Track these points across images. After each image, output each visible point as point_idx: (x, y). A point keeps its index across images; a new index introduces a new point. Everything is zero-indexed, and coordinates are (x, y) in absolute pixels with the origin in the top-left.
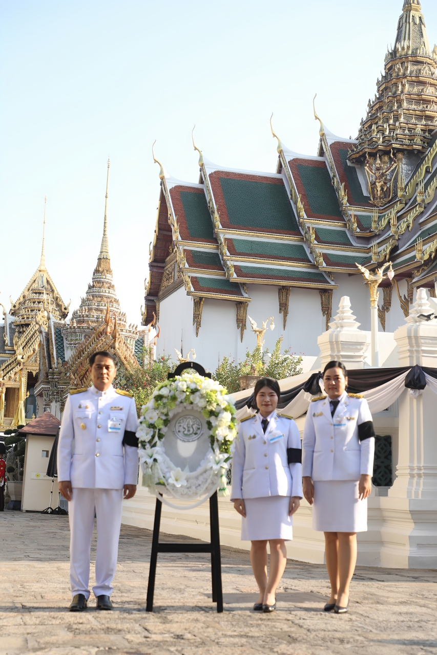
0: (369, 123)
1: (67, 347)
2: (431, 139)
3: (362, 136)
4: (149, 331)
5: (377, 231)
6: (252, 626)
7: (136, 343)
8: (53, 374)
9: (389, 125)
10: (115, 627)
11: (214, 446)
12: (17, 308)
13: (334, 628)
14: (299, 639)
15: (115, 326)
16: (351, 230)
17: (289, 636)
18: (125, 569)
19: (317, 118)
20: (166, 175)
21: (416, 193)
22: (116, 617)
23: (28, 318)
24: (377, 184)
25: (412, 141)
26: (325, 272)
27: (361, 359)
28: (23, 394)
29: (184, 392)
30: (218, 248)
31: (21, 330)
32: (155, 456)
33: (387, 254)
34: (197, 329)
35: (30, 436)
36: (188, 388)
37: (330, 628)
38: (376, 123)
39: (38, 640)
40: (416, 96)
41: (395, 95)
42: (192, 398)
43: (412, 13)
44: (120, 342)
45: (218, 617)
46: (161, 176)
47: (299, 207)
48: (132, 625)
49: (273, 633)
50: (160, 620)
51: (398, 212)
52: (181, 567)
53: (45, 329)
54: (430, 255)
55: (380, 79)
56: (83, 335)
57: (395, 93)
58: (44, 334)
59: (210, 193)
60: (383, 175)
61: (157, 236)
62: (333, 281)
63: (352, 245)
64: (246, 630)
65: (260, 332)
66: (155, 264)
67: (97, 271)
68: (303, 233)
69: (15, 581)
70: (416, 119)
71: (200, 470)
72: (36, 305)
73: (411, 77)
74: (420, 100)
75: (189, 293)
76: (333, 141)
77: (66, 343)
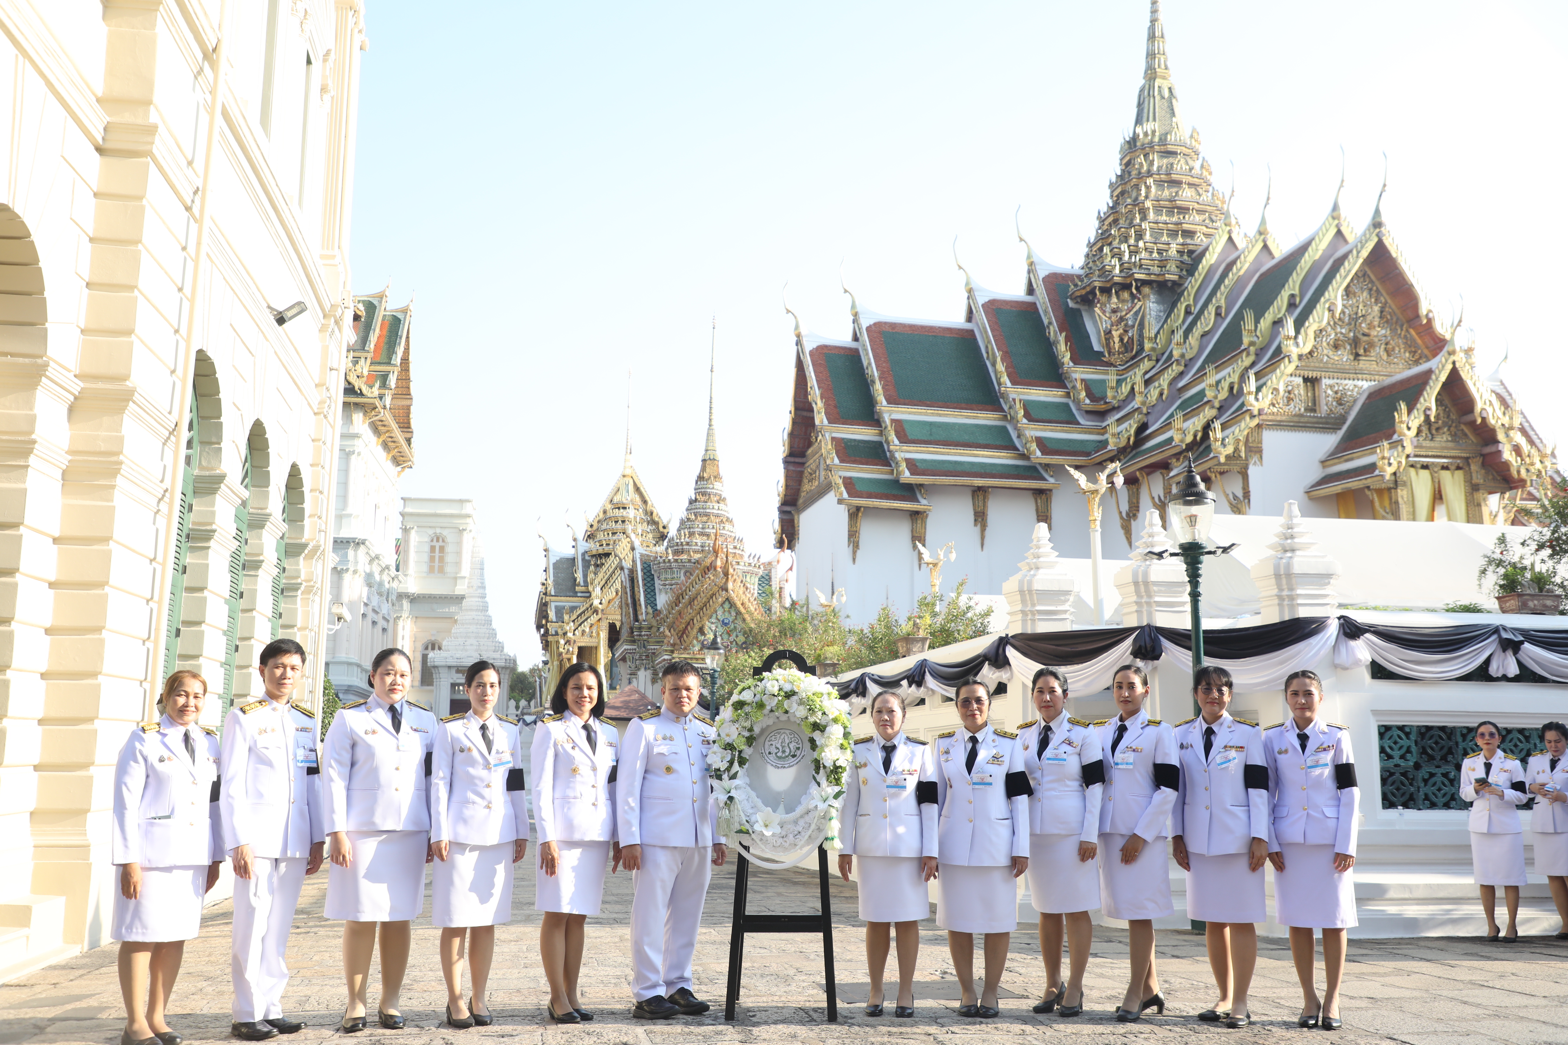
0: (1099, 244)
1: (660, 590)
2: (1192, 265)
3: (1088, 263)
4: (778, 562)
5: (1114, 402)
7: (759, 580)
8: (640, 629)
9: (1129, 246)
12: (595, 528)
15: (727, 557)
16: (1077, 402)
19: (1021, 240)
20: (803, 331)
21: (1172, 345)
23: (608, 545)
24: (1114, 333)
25: (1163, 269)
26: (1040, 464)
28: (603, 655)
29: (774, 696)
30: (881, 434)
31: (599, 562)
33: (1130, 435)
34: (854, 553)
36: (780, 690)
38: (1110, 244)
40: (1167, 203)
41: (1136, 203)
43: (1158, 82)
44: (735, 580)
46: (797, 332)
47: (1000, 371)
51: (1146, 373)
53: (627, 564)
54: (1195, 436)
55: (1114, 180)
56: (682, 572)
57: (1136, 199)
58: (626, 571)
59: (867, 354)
60: (1122, 319)
61: (793, 419)
62: (1052, 476)
63: (1079, 424)
65: (934, 566)
66: (792, 459)
67: (700, 478)
68: (1006, 408)
70: (1168, 235)
72: (619, 526)
73: (1159, 174)
74: (1174, 208)
75: (840, 501)
76: (1047, 273)
77: (657, 584)
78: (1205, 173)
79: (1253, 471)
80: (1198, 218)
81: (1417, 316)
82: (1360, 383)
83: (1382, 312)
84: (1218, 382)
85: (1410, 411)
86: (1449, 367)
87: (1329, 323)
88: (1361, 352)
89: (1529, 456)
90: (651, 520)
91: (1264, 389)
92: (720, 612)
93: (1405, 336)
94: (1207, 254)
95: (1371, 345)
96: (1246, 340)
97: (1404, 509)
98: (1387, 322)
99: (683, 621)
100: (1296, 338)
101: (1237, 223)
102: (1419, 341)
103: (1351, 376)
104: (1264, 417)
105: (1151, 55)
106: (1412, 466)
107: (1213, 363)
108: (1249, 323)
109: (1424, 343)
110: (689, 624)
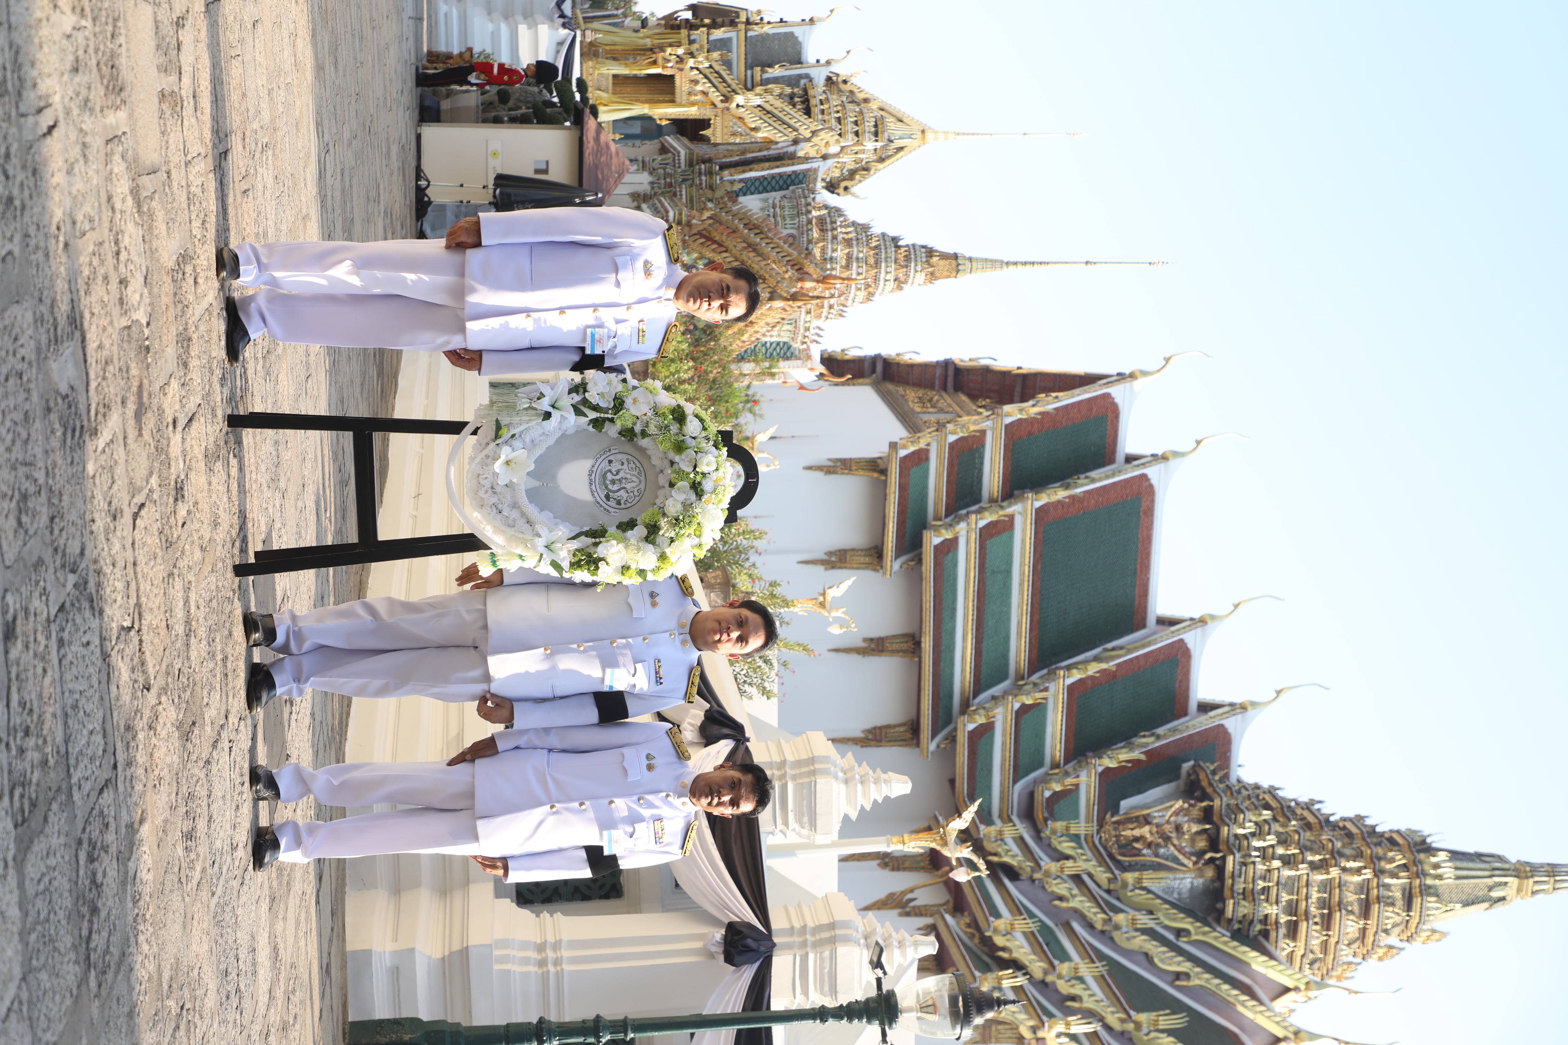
0: (1274, 804)
1: (766, 200)
2: (1248, 936)
3: (1247, 789)
4: (812, 369)
5: (1048, 832)
6: (211, 642)
7: (785, 343)
8: (710, 173)
9: (1272, 846)
10: (193, 354)
11: (583, 538)
12: (843, 87)
13: (214, 817)
14: (189, 745)
15: (818, 297)
16: (1045, 779)
17: (194, 723)
18: (312, 358)
19: (1279, 692)
20: (1139, 384)
21: (1132, 912)
22: (213, 355)
23: (823, 112)
24: (1147, 828)
25: (1241, 897)
26: (955, 729)
27: (780, 826)
28: (663, 112)
29: (695, 467)
30: (992, 500)
31: (797, 99)
32: (556, 415)
33: (1001, 856)
34: (820, 468)
35: (577, 133)
36: (704, 474)
37: (214, 806)
38: (1275, 819)
39: (157, 196)
40: (1337, 899)
41: (1336, 855)
42: (683, 484)
43: (1513, 881)
44: (784, 310)
45: (225, 567)
46: (1137, 373)
47: (1087, 668)
48: (200, 388)
49: (198, 688)
50: (211, 446)
51: (1091, 876)
52: (323, 475)
53: (803, 150)
54: (1003, 949)
55: (1368, 822)
56: (794, 232)
57: (1341, 855)
58: (791, 149)
59: (1107, 477)
60: (1167, 839)
61: (1010, 372)
62: (938, 746)
63: (1015, 781)
64: (202, 632)
65: (822, 605)
66: (951, 372)
67: (930, 252)
68: (1035, 678)
69: (275, 130)
70: (1289, 902)
71: (531, 510)
72: (850, 127)
73: (1378, 886)
74: (1330, 909)
75: (893, 446)
76: (1231, 730)
77: (775, 196)
78: (1381, 952)
80: (1315, 943)
84: (1081, 980)
90: (858, 171)
94: (1264, 958)
96: (1143, 1017)
99: (724, 238)
101: (1310, 999)
105: (1553, 871)
107: (1109, 972)
108: (1167, 1021)
110: (720, 245)
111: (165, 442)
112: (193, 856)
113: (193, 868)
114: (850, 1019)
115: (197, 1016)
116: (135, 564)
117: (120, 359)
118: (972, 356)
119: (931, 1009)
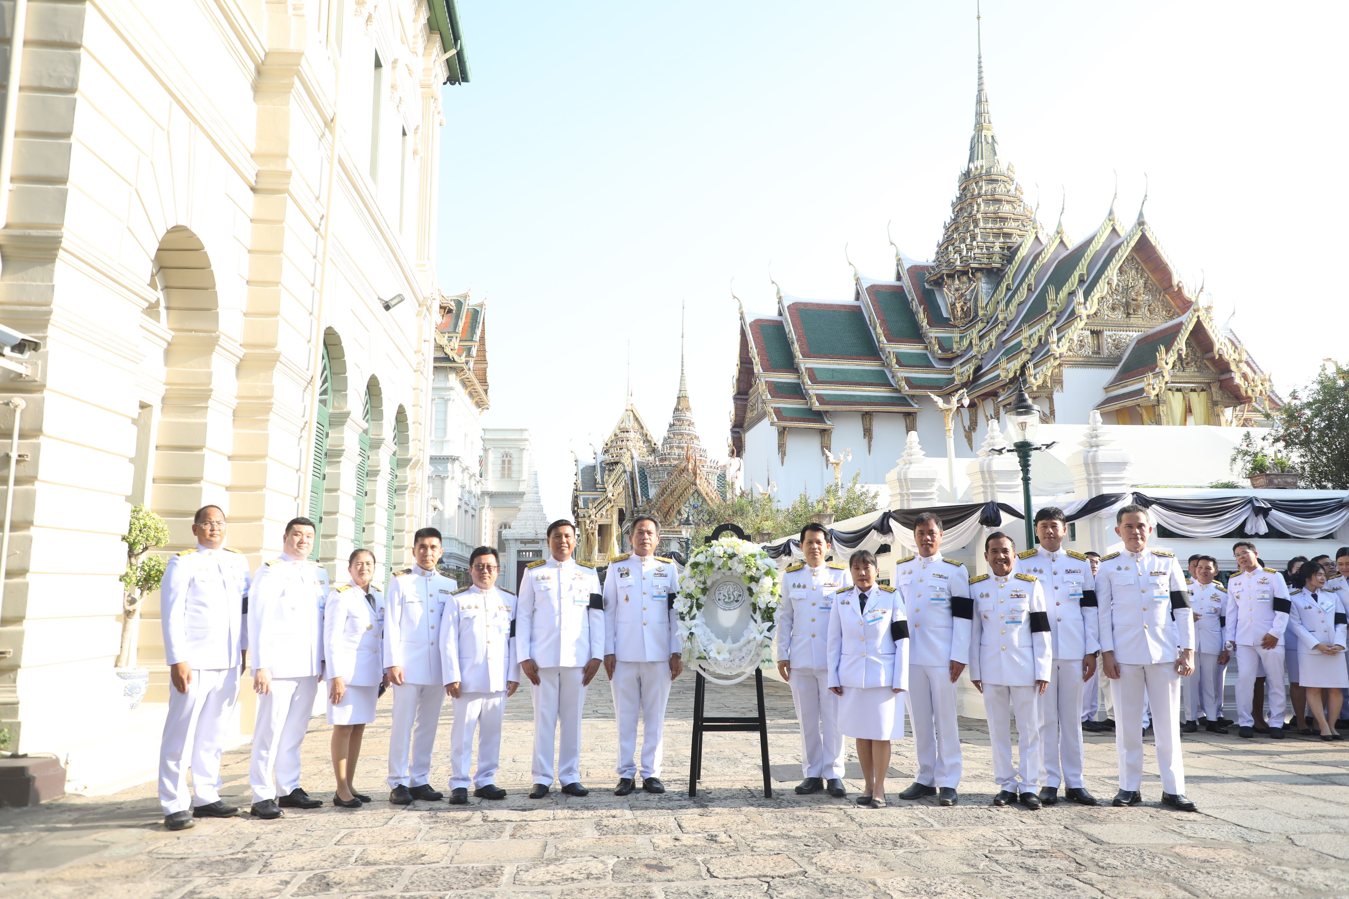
0: (946, 245)
1: (651, 486)
2: (1010, 256)
3: (939, 258)
5: (958, 352)
7: (718, 478)
8: (638, 511)
9: (966, 245)
11: (756, 615)
12: (609, 445)
13: (890, 822)
15: (695, 463)
16: (933, 353)
17: (836, 836)
19: (892, 244)
20: (745, 311)
21: (998, 312)
23: (617, 456)
24: (957, 304)
25: (991, 260)
26: (908, 395)
27: (932, 497)
28: (615, 531)
29: (721, 557)
30: (799, 378)
31: (611, 468)
32: (693, 630)
33: (970, 374)
34: (783, 458)
36: (725, 553)
37: (885, 823)
38: (953, 244)
40: (992, 215)
41: (970, 215)
42: (730, 563)
43: (984, 132)
44: (701, 478)
46: (740, 311)
47: (879, 333)
49: (819, 831)
51: (980, 331)
53: (629, 469)
54: (1015, 373)
55: (955, 200)
56: (666, 473)
57: (971, 213)
58: (628, 473)
59: (788, 324)
60: (962, 295)
61: (739, 370)
62: (916, 404)
63: (934, 367)
65: (837, 464)
66: (739, 397)
67: (676, 410)
68: (884, 358)
70: (994, 237)
71: (743, 641)
72: (624, 444)
73: (986, 196)
74: (997, 218)
75: (772, 424)
76: (910, 266)
77: (649, 481)
78: (1018, 193)
79: (1056, 396)
80: (1014, 224)
81: (1171, 286)
82: (1131, 333)
83: (1145, 284)
84: (1031, 336)
85: (1167, 352)
86: (1195, 320)
87: (1108, 293)
88: (1132, 312)
89: (1253, 381)
90: (647, 441)
91: (1063, 340)
92: (691, 500)
93: (1163, 300)
94: (1021, 248)
95: (1139, 307)
96: (1050, 307)
97: (1164, 419)
98: (1150, 290)
99: (667, 506)
100: (1085, 303)
101: (1042, 226)
102: (1173, 303)
103: (1125, 329)
104: (1064, 359)
105: (979, 114)
106: (1170, 390)
107: (1027, 323)
108: (1051, 295)
109: (1176, 304)
110: (670, 508)
111: (684, 848)
112: (906, 842)
113: (913, 842)
114: (1029, 465)
115: (994, 844)
116: (736, 878)
117: (627, 882)
118: (732, 386)
119: (1024, 425)
